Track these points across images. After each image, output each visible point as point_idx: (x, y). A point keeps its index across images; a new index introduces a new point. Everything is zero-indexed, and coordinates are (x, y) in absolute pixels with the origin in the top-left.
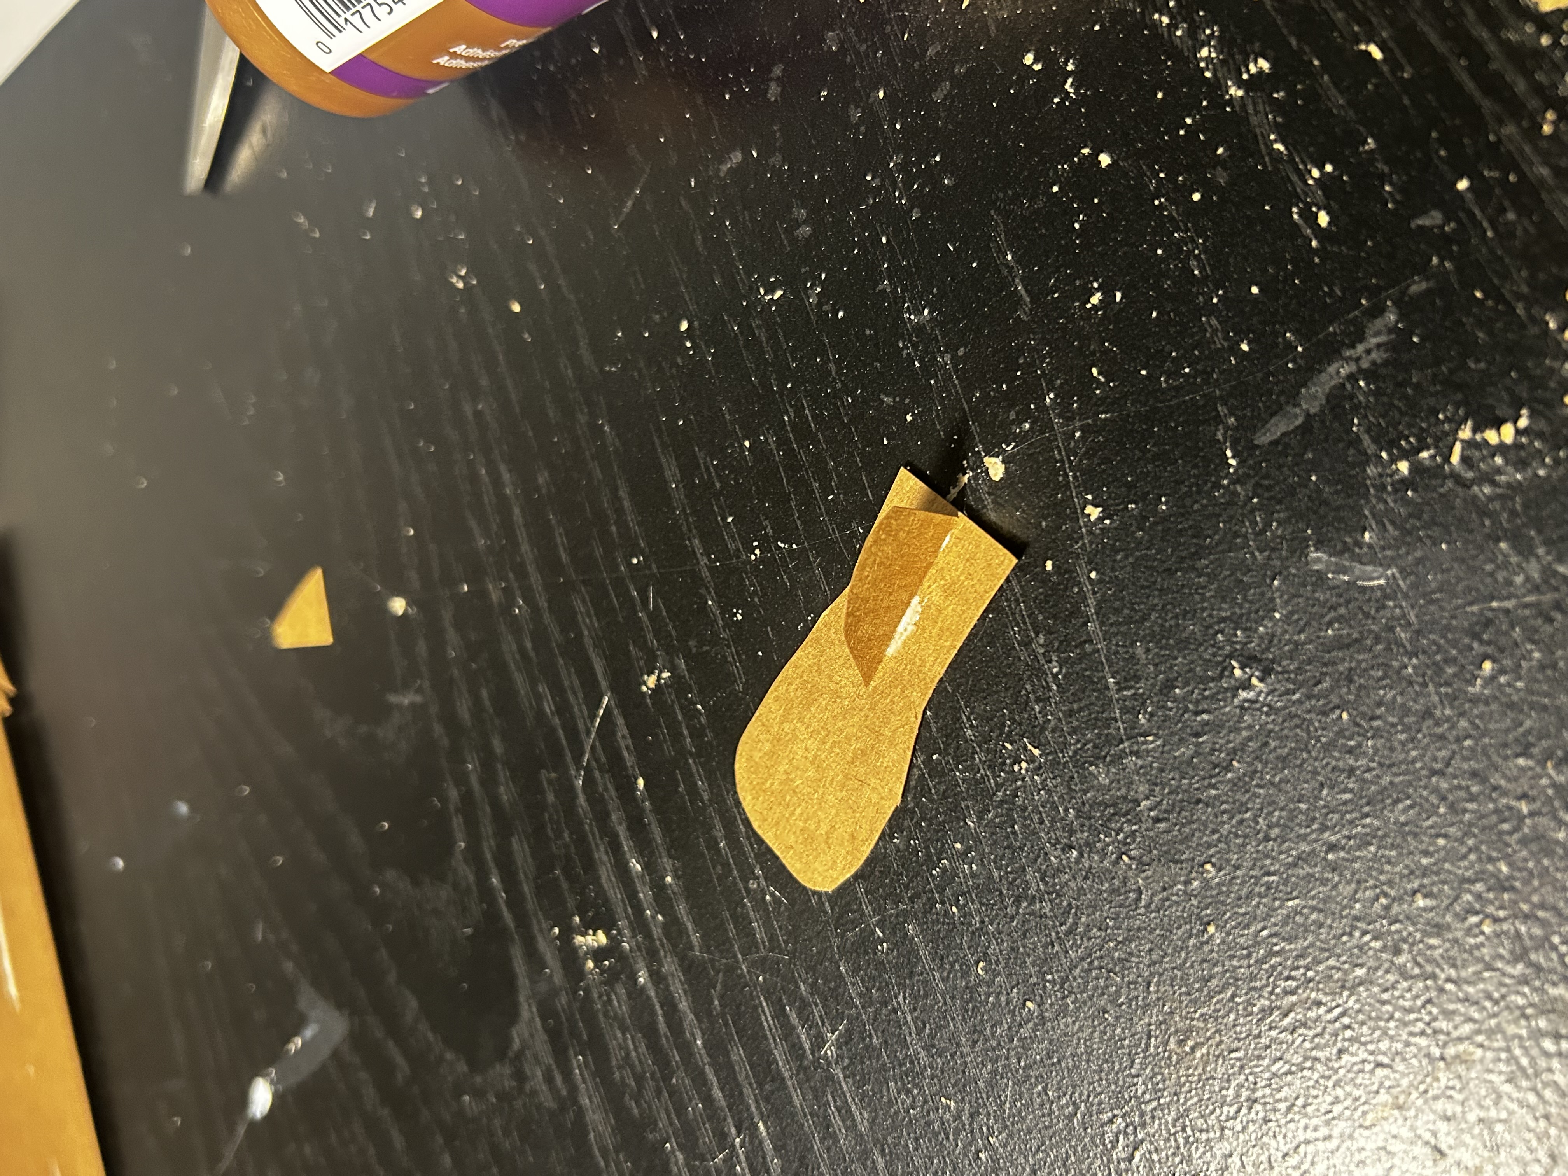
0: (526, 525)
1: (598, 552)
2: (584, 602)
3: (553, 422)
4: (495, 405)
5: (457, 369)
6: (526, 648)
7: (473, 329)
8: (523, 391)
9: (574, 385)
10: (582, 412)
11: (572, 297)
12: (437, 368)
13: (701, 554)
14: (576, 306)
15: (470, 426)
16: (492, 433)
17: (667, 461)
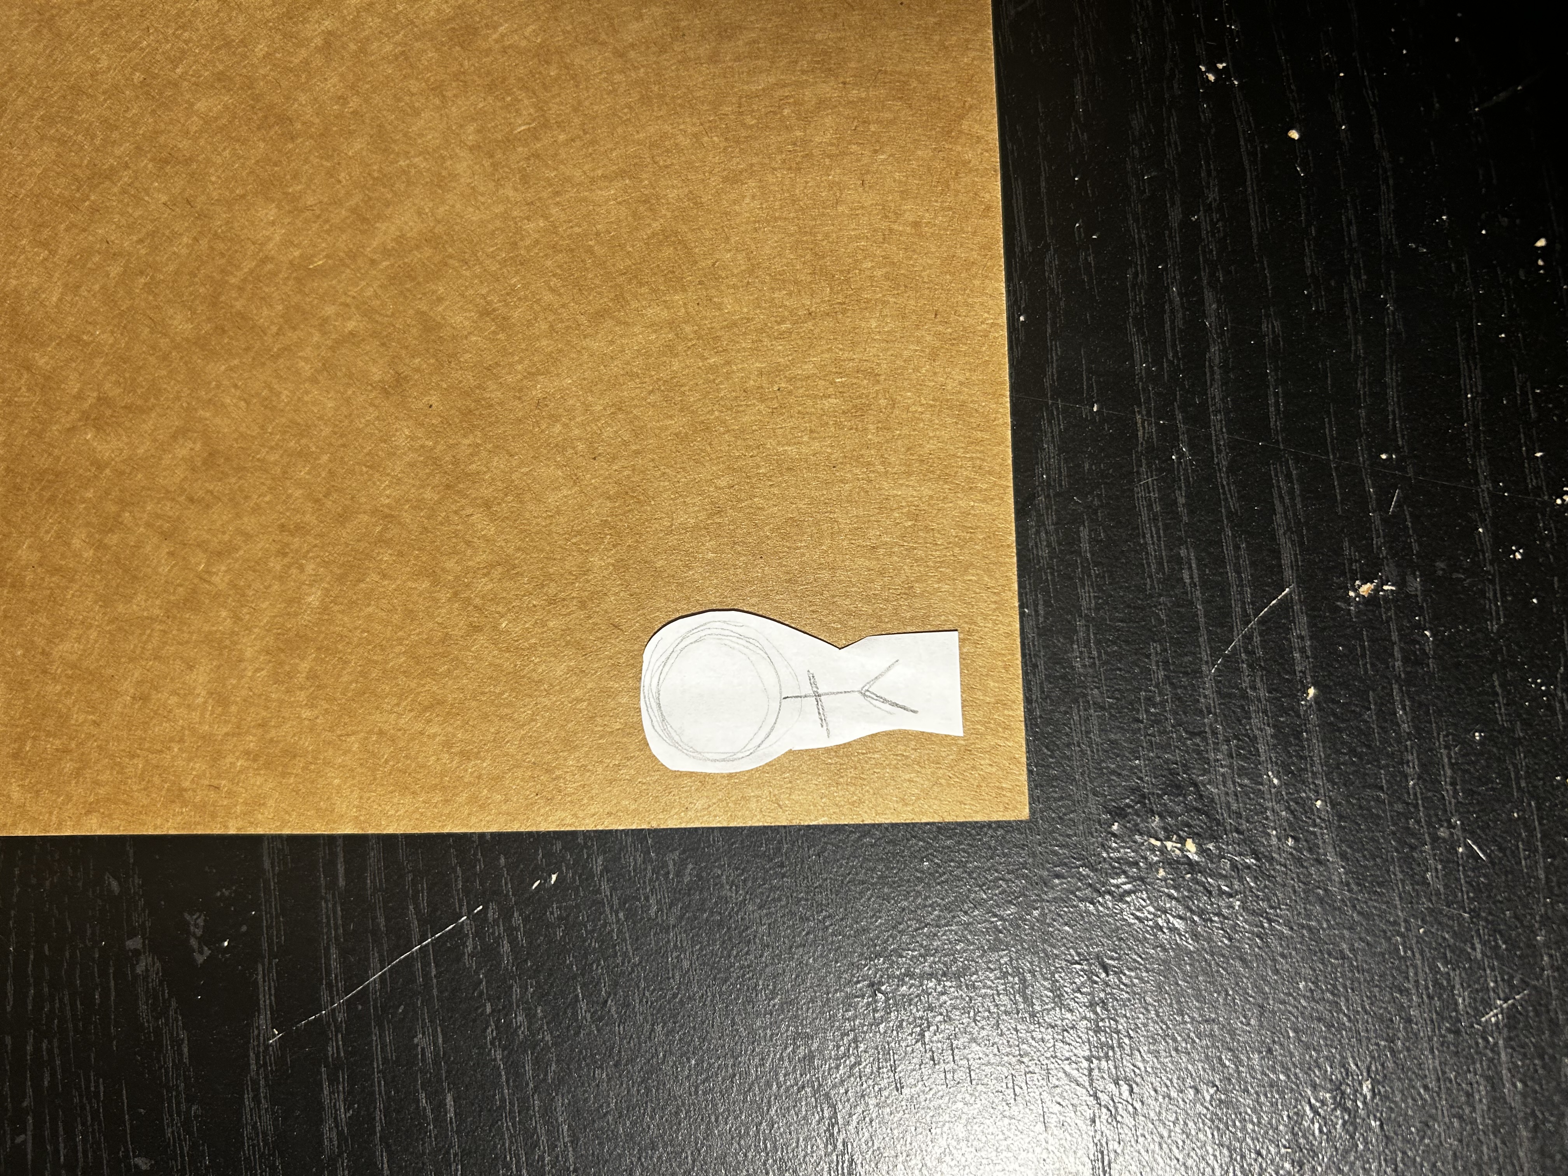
0: (1225, 368)
1: (1331, 431)
2: (1288, 477)
3: (1309, 272)
4: (1220, 224)
5: (1169, 164)
6: (1175, 502)
7: (1213, 131)
8: (1271, 224)
9: (1355, 245)
10: (1358, 277)
11: (1385, 154)
12: (1136, 152)
13: (1485, 477)
14: (1389, 166)
15: (1171, 233)
16: (1204, 252)
17: (1469, 367)
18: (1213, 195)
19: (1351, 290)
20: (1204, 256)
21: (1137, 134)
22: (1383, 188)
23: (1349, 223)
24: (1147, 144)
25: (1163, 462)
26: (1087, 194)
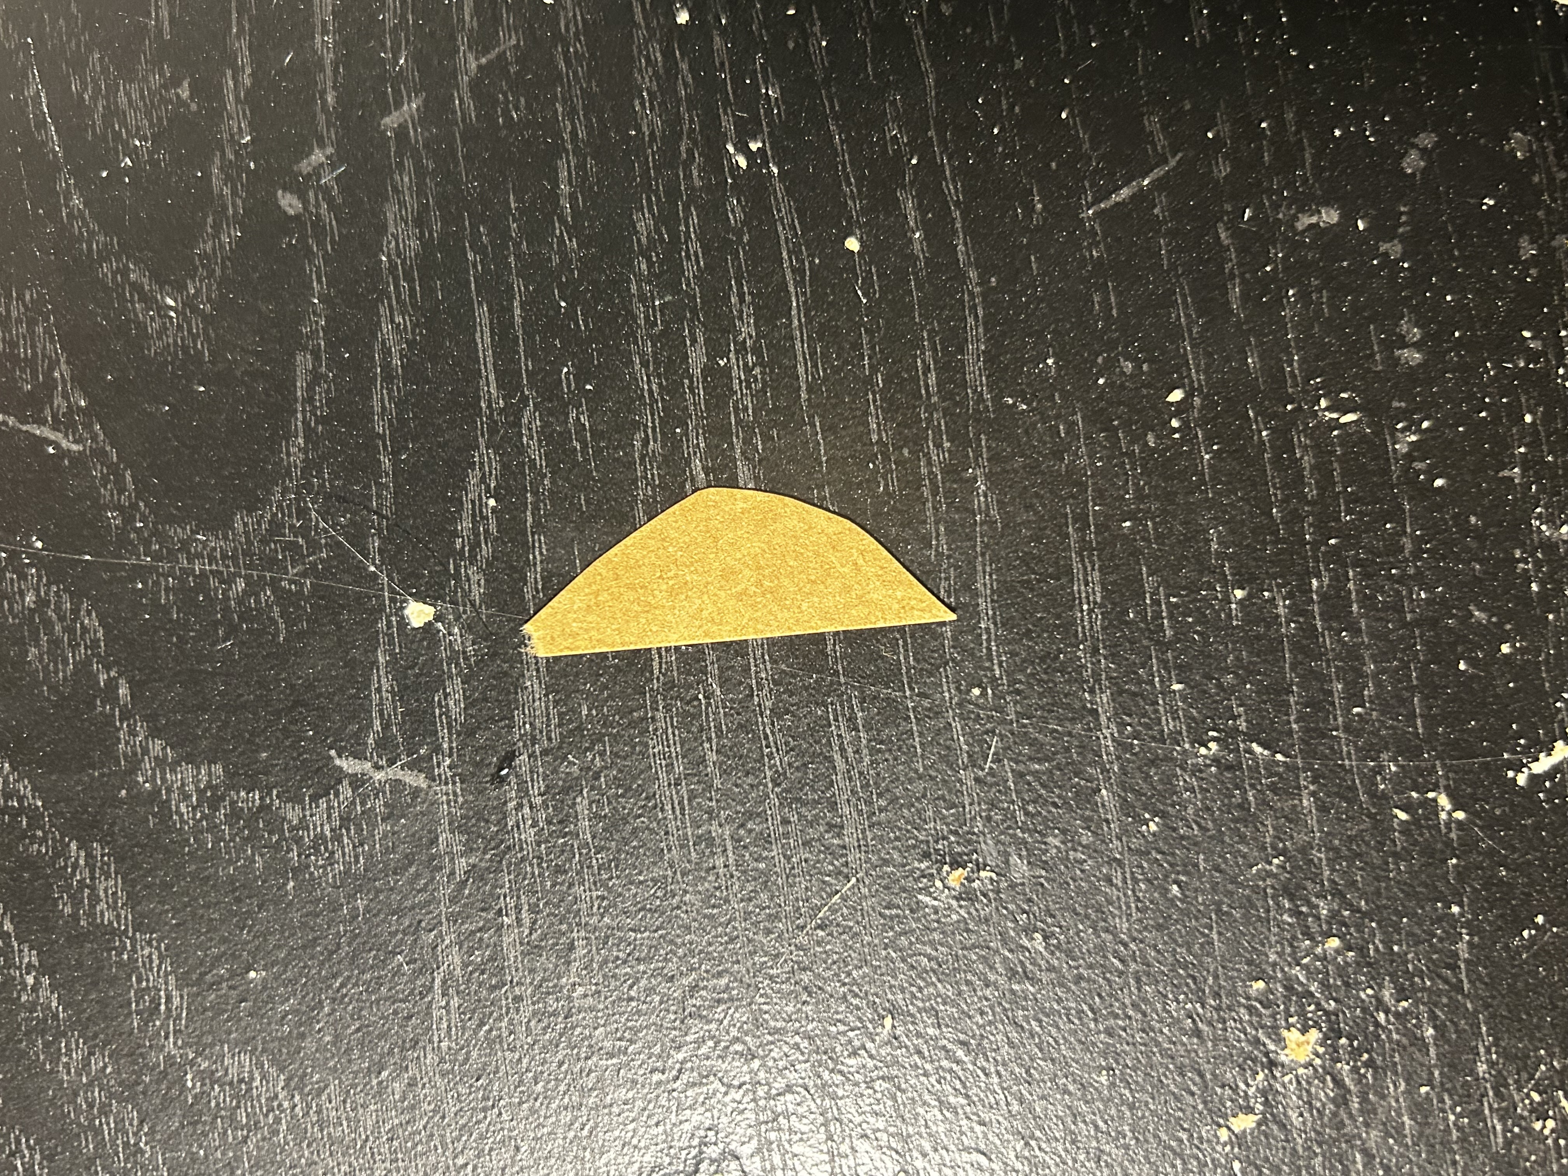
2: (852, 721)
3: (875, 438)
4: (757, 371)
5: (687, 285)
6: (703, 760)
7: (746, 238)
8: (824, 370)
9: (935, 399)
10: (938, 445)
11: (973, 274)
12: (644, 266)
13: (1109, 719)
14: (977, 290)
15: (691, 382)
16: (736, 409)
17: (1085, 568)
18: (747, 330)
19: (929, 463)
20: (737, 415)
21: (644, 240)
22: (971, 321)
23: (926, 370)
24: (657, 255)
25: (688, 703)
26: (578, 326)
